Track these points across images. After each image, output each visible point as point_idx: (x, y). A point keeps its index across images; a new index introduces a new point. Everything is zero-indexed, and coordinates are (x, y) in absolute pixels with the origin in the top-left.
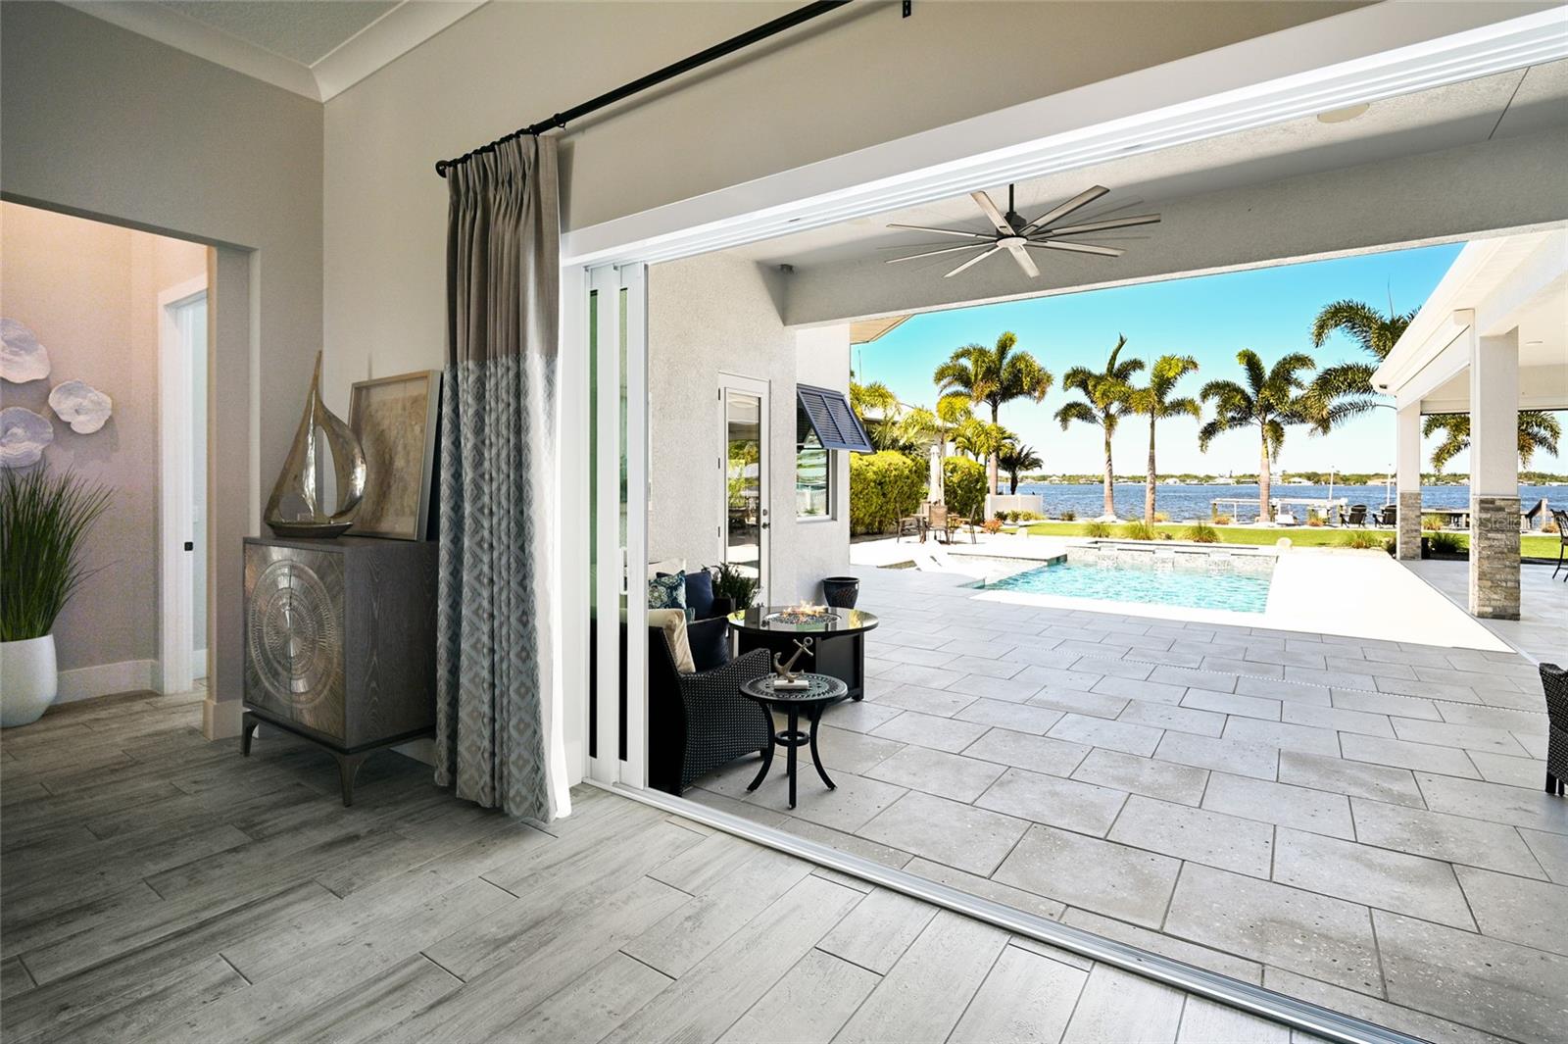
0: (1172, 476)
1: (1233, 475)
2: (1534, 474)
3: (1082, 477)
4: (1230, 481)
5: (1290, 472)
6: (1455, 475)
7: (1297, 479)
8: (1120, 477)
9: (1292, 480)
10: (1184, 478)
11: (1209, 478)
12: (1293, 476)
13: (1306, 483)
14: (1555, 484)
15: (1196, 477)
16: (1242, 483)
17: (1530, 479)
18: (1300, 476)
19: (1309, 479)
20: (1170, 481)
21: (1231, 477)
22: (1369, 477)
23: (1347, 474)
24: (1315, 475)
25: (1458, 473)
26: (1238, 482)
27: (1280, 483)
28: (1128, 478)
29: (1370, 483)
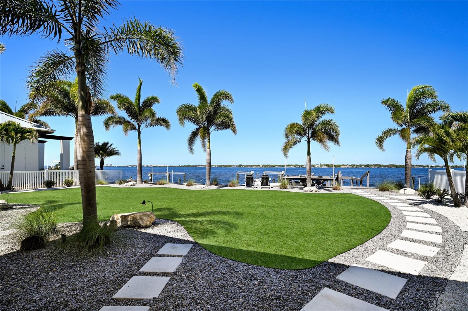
0: (292, 165)
3: (269, 165)
6: (361, 165)
7: (324, 166)
10: (295, 166)
11: (302, 166)
12: (323, 165)
13: (326, 167)
14: (383, 167)
15: (299, 165)
18: (324, 165)
19: (327, 166)
20: (292, 167)
22: (341, 165)
25: (362, 164)
29: (341, 167)
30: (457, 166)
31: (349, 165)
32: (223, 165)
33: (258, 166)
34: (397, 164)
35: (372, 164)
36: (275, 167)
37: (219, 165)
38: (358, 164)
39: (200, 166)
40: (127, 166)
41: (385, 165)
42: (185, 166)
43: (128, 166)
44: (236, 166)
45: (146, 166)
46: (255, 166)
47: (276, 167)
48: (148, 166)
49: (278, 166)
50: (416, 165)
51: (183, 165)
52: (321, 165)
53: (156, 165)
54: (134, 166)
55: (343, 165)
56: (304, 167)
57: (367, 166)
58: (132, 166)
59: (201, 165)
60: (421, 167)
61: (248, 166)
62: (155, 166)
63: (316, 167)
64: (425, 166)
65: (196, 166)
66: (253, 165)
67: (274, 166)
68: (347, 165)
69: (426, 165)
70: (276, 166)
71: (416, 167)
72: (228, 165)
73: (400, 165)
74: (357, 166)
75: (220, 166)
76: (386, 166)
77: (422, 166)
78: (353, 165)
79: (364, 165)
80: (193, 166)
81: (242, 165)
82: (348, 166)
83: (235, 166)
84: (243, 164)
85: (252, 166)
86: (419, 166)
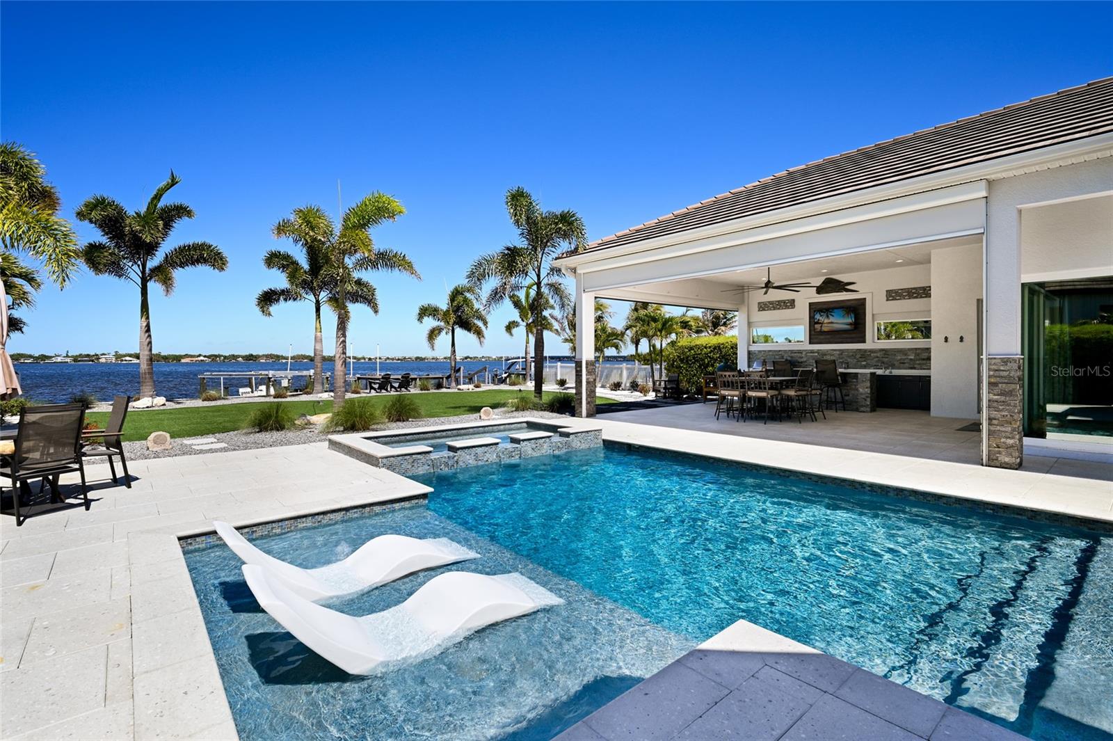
1: (69, 355)
4: (68, 360)
5: (120, 353)
6: (233, 355)
7: (128, 358)
9: (124, 359)
11: (44, 357)
12: (125, 356)
13: (138, 362)
14: (285, 360)
15: (30, 356)
16: (79, 361)
17: (271, 358)
18: (130, 355)
19: (138, 358)
21: (67, 356)
22: (181, 357)
26: (75, 361)
27: (114, 361)
29: (183, 361)
30: (405, 358)
31: (205, 356)
35: (261, 354)
38: (227, 355)
52: (118, 356)
55: (187, 356)
56: (54, 360)
57: (250, 358)
63: (103, 360)
64: (359, 359)
68: (200, 356)
69: (360, 356)
74: (225, 357)
76: (291, 358)
78: (216, 356)
79: (243, 357)
82: (202, 358)
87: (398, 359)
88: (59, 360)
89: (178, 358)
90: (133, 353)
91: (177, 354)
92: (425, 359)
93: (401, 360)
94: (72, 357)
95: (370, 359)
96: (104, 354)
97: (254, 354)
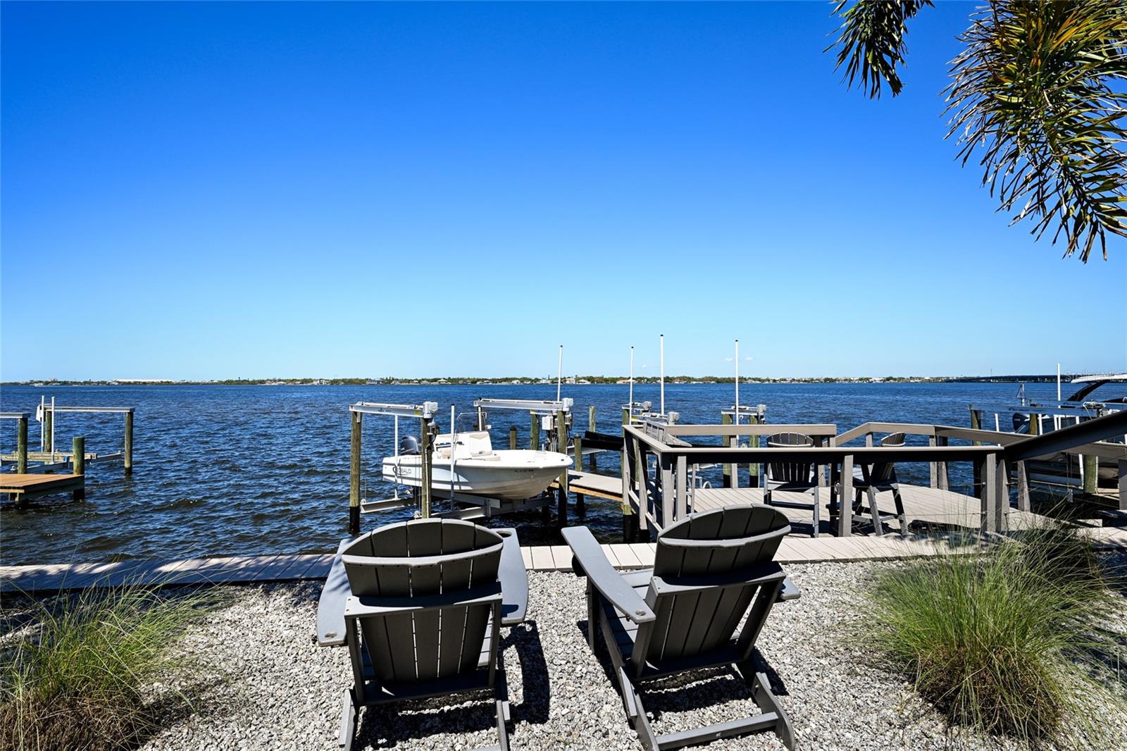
0: (516, 379)
2: (686, 377)
3: (461, 379)
4: (549, 382)
5: (579, 376)
6: (654, 378)
7: (582, 381)
8: (486, 379)
10: (523, 380)
11: (537, 380)
12: (581, 379)
13: (589, 383)
14: (694, 383)
15: (530, 380)
17: (684, 380)
18: (584, 378)
19: (589, 380)
20: (515, 382)
21: (548, 378)
22: (617, 379)
23: (607, 377)
24: (592, 377)
26: (552, 382)
27: (574, 383)
28: (490, 380)
29: (618, 383)
30: (812, 380)
31: (633, 379)
32: (343, 380)
33: (435, 380)
34: (719, 377)
35: (675, 377)
36: (476, 382)
37: (332, 379)
38: (650, 377)
39: (275, 381)
40: (27, 384)
41: (697, 378)
42: (229, 382)
43: (32, 382)
44: (378, 382)
45: (98, 383)
46: (428, 380)
47: (478, 383)
48: (104, 383)
49: (483, 380)
50: (750, 378)
51: (224, 380)
52: (577, 379)
53: (132, 381)
54: (54, 382)
55: (620, 378)
57: (668, 380)
58: (47, 383)
59: (280, 380)
60: (759, 382)
61: (409, 381)
62: (129, 383)
63: (568, 382)
64: (764, 381)
65: (262, 382)
66: (423, 380)
67: (474, 382)
68: (629, 378)
69: (764, 378)
70: (479, 380)
71: (749, 381)
72: (357, 379)
73: (724, 379)
74: (648, 380)
75: (335, 382)
76: (700, 380)
77: (759, 380)
78: (641, 379)
80: (254, 382)
81: (393, 379)
82: (631, 380)
83: (374, 381)
84: (395, 377)
85: (420, 381)
86: (754, 379)
87: (805, 381)
88: (544, 382)
89: (614, 380)
90: (586, 376)
91: (615, 377)
92: (836, 380)
93: (809, 382)
94: (552, 379)
95: (774, 381)
96: (569, 378)
97: (670, 376)
